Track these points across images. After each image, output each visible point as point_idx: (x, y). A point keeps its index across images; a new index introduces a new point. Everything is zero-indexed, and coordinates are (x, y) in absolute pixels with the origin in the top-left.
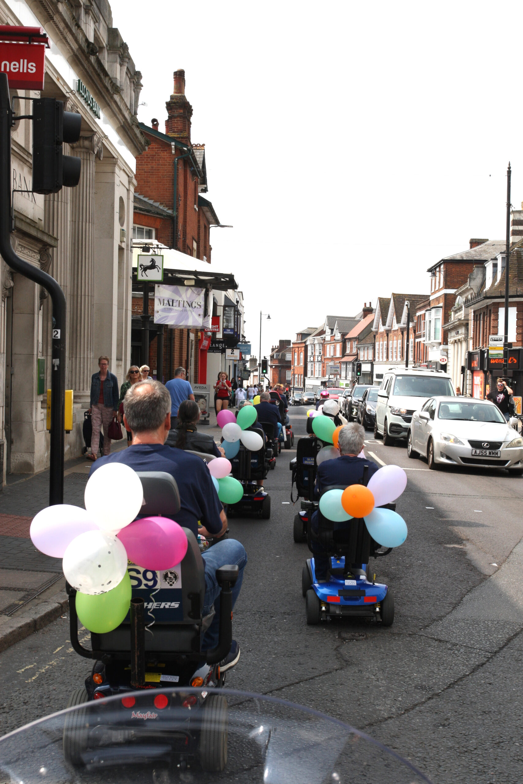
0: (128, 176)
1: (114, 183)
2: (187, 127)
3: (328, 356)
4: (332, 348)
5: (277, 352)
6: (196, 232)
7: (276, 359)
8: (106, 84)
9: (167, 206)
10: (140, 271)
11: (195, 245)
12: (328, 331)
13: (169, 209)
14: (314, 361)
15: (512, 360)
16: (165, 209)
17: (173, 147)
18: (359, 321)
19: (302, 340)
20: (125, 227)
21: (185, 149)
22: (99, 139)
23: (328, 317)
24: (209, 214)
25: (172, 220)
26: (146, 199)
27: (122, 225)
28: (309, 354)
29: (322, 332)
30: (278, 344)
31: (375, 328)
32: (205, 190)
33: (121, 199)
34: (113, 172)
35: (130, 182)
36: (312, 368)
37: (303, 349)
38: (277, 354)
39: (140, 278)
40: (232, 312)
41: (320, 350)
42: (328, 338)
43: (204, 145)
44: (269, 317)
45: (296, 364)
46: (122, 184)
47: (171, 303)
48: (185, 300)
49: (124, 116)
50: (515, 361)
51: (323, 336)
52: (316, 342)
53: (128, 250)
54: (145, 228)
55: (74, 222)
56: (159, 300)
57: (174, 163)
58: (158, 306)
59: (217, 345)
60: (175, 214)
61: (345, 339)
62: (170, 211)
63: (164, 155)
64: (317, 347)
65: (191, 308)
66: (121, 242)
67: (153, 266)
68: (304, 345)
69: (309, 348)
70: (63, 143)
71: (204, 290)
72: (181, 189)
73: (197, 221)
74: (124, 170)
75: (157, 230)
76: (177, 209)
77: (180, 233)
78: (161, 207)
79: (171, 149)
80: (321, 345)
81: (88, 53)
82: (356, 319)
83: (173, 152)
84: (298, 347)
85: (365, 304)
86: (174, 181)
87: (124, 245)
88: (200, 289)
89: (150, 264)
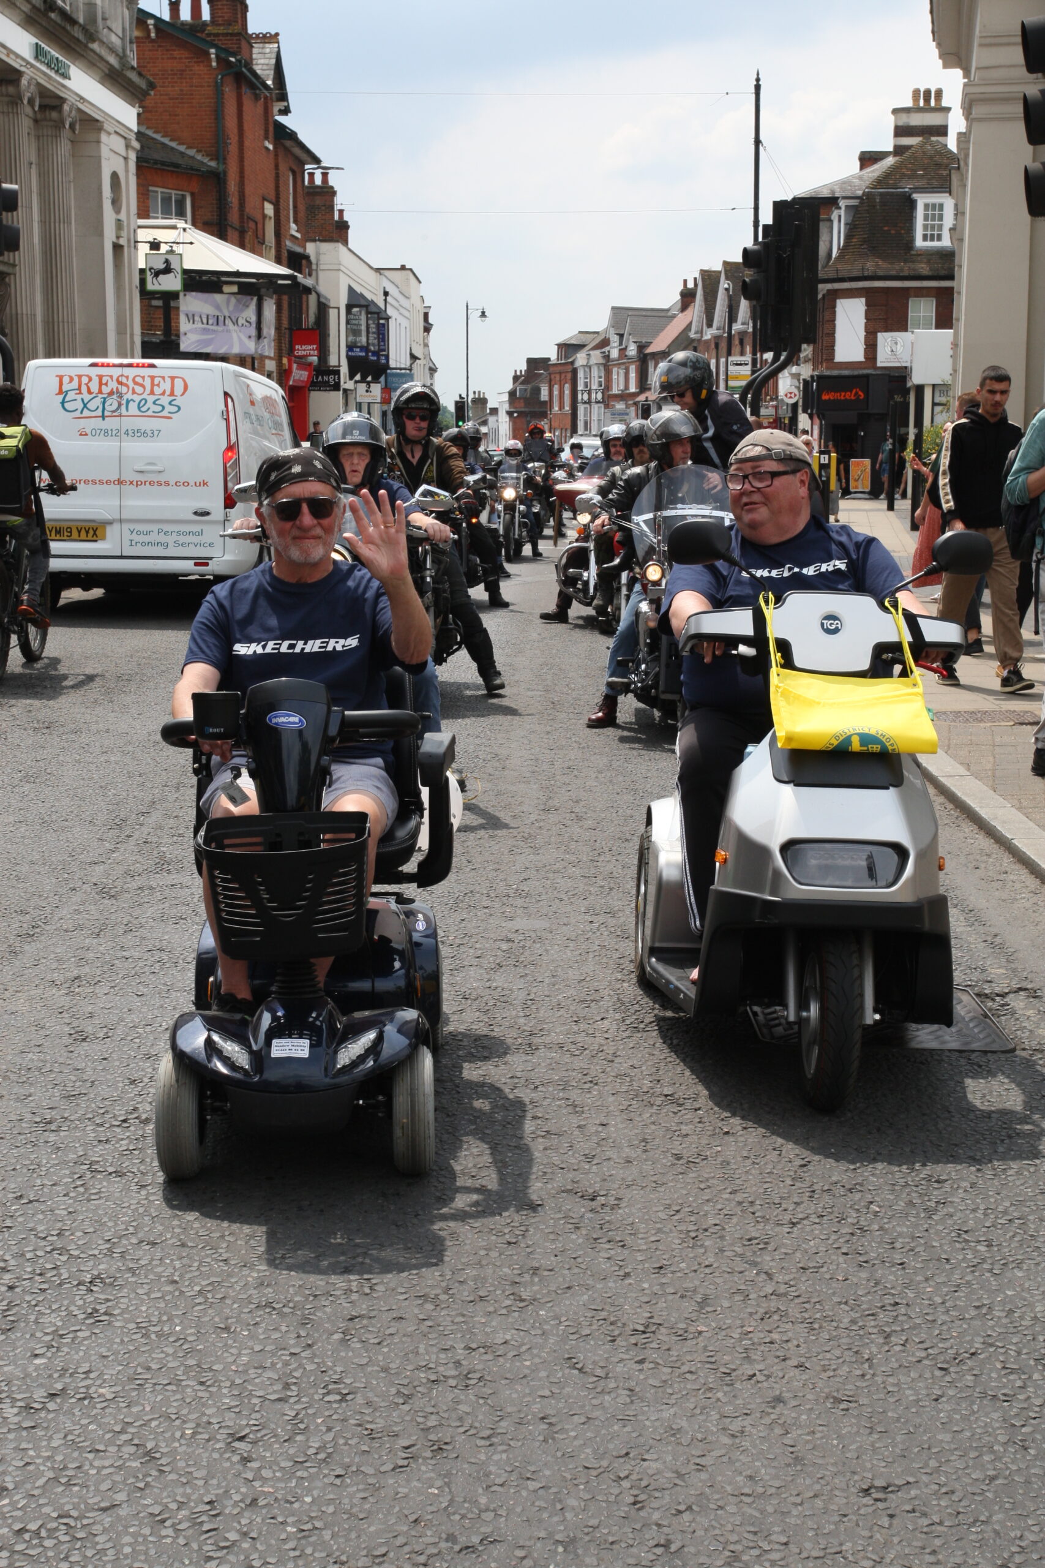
0: (125, 138)
1: (99, 157)
2: (239, 16)
3: (615, 391)
4: (622, 372)
5: (522, 383)
6: (272, 186)
7: (520, 398)
8: (76, 35)
9: (207, 155)
10: (149, 277)
11: (269, 209)
12: (614, 339)
13: (211, 160)
14: (589, 402)
15: (856, 393)
16: (206, 160)
17: (213, 56)
18: (674, 316)
19: (566, 357)
20: (123, 216)
21: (233, 59)
22: (71, 107)
23: (613, 308)
24: (297, 151)
25: (217, 179)
26: (173, 144)
27: (118, 211)
28: (580, 387)
29: (605, 343)
30: (523, 367)
31: (696, 333)
32: (286, 111)
33: (115, 176)
34: (98, 142)
35: (128, 146)
36: (585, 415)
37: (569, 376)
38: (523, 387)
39: (150, 287)
40: (363, 317)
41: (600, 377)
42: (615, 354)
43: (277, 34)
44: (483, 314)
45: (556, 408)
46: (116, 153)
47: (205, 321)
48: (227, 314)
49: (107, 62)
50: (862, 395)
51: (606, 349)
52: (593, 361)
53: (129, 246)
54: (173, 192)
55: (43, 222)
56: (187, 315)
57: (216, 82)
58: (184, 325)
59: (326, 378)
60: (221, 168)
61: (646, 355)
62: (213, 164)
63: (199, 69)
64: (595, 372)
65: (236, 327)
66: (118, 237)
67: (167, 270)
68: (569, 368)
69: (581, 375)
70: (4, 213)
71: (255, 299)
72: (231, 123)
73: (272, 166)
74: (116, 132)
75: (193, 195)
76: (225, 159)
77: (233, 200)
78: (199, 157)
79: (210, 60)
80: (602, 368)
81: (46, 10)
82: (670, 314)
83: (214, 64)
84: (560, 373)
85: (685, 281)
86: (218, 113)
87: (122, 242)
88: (249, 298)
89: (162, 266)
